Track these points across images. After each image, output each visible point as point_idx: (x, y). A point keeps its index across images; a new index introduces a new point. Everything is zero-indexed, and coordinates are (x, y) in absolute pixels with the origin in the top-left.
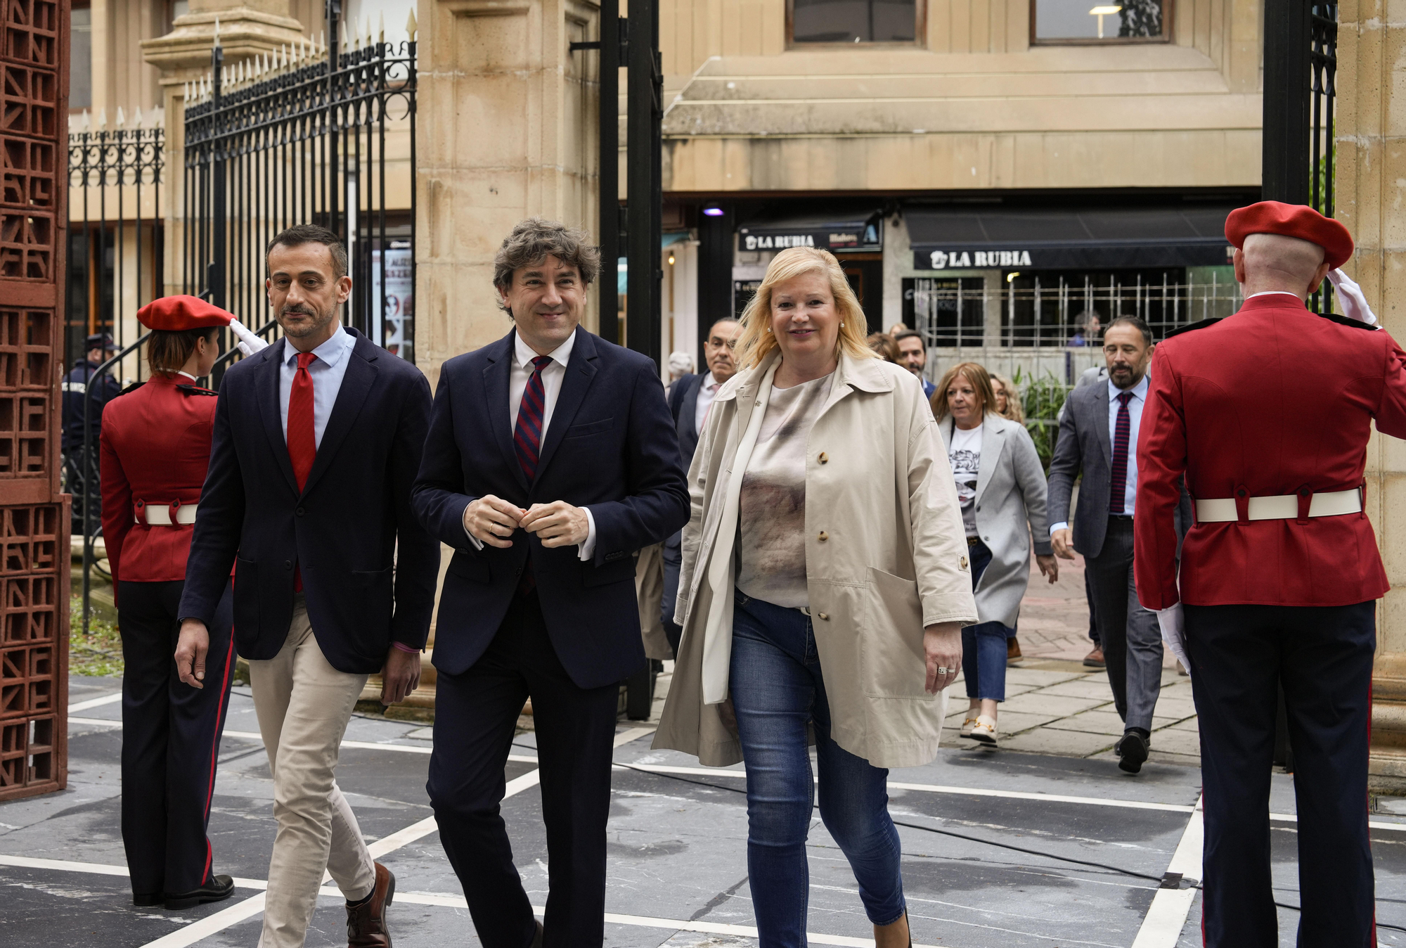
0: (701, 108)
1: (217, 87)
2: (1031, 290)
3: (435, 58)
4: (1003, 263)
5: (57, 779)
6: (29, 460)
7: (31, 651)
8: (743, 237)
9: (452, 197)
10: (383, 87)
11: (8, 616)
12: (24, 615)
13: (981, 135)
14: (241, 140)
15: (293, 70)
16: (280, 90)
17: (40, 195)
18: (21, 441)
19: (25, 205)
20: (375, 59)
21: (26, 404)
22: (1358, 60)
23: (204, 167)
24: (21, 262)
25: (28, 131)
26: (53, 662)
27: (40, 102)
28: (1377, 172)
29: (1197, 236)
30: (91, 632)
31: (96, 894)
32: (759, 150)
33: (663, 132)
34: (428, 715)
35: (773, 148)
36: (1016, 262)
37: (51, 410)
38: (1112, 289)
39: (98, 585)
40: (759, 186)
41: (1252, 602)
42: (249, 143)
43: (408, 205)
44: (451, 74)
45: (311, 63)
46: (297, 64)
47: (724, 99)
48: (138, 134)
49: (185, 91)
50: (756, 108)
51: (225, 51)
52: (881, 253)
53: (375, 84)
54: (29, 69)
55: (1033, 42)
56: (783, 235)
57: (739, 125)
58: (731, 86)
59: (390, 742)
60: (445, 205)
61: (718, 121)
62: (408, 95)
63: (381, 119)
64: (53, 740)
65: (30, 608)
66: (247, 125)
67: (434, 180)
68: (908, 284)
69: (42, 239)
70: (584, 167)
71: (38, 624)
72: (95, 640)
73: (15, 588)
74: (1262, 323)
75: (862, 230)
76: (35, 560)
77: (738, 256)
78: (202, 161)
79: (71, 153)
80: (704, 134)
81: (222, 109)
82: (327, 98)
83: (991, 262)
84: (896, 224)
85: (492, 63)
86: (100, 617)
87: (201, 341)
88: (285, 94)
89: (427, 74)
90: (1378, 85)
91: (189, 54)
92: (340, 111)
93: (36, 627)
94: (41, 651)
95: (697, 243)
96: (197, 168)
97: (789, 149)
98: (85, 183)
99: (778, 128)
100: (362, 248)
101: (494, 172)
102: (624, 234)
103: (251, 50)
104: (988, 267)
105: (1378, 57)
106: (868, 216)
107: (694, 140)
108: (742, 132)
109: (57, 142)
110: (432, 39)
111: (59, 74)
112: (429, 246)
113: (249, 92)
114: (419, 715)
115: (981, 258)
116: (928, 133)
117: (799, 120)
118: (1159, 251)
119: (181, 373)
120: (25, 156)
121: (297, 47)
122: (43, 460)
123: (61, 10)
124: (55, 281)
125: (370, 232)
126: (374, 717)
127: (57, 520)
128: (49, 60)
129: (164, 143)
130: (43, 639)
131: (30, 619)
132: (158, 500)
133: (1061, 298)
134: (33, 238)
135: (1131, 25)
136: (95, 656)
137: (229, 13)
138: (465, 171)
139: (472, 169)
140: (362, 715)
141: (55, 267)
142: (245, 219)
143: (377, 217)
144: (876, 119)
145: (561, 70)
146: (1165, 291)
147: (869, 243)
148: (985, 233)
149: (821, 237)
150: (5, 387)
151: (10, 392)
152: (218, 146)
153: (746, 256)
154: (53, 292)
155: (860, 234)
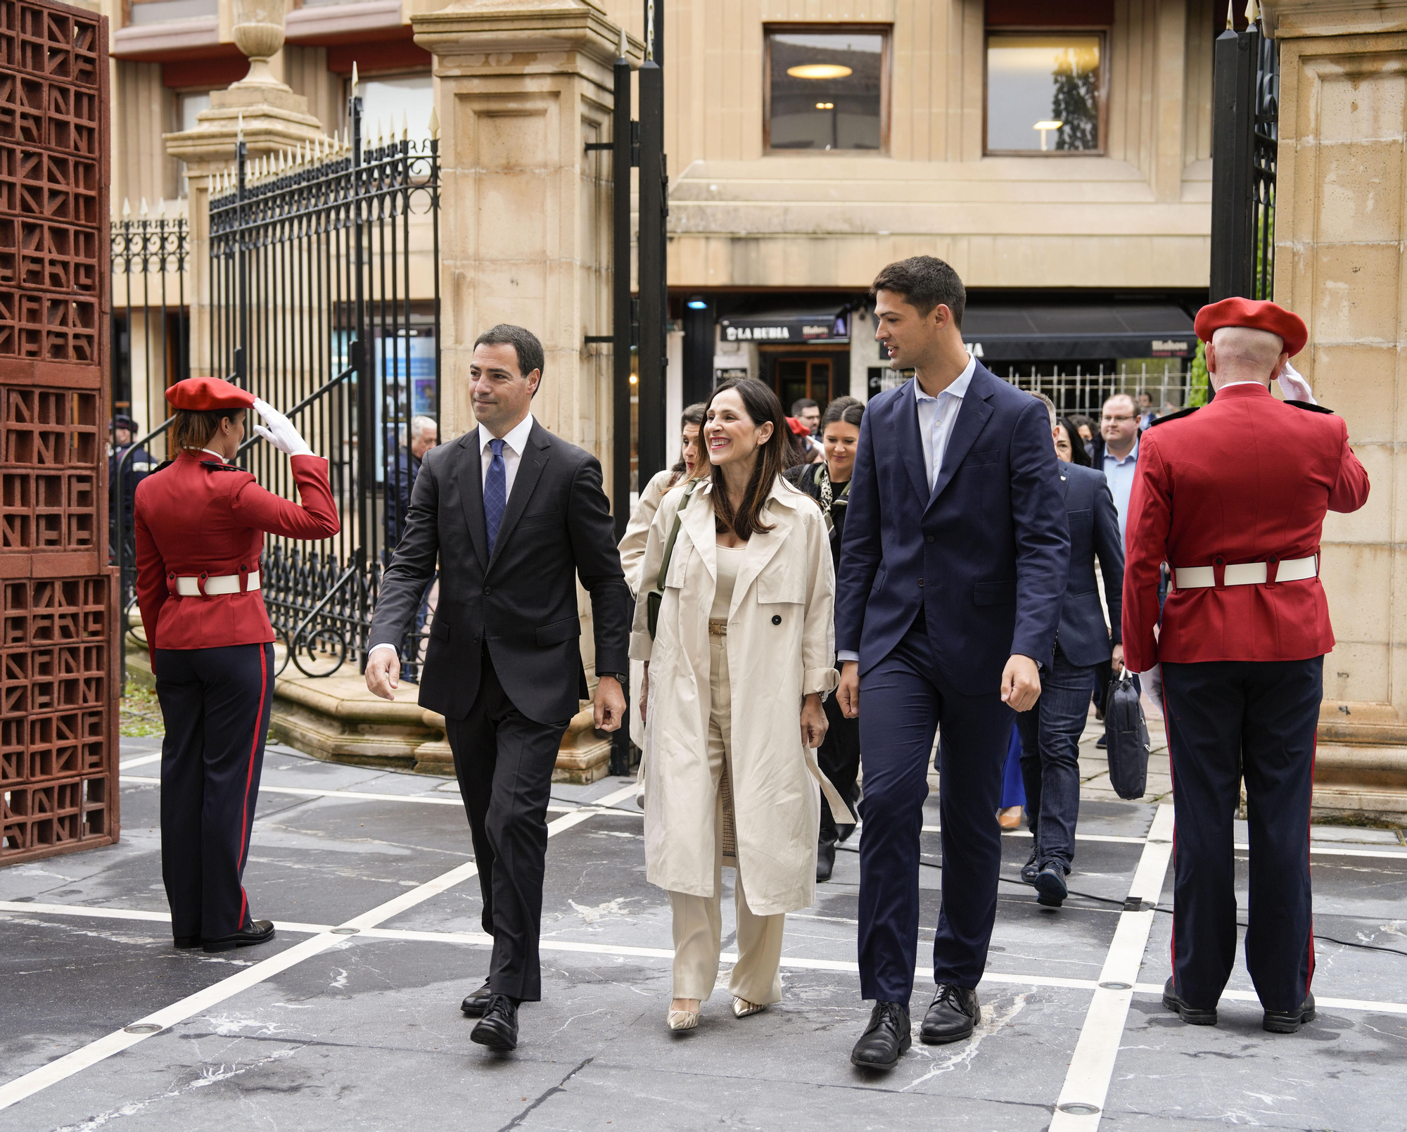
0: (685, 208)
1: (242, 181)
3: (458, 155)
5: (110, 834)
6: (79, 534)
7: (83, 714)
8: (724, 329)
9: (474, 287)
10: (407, 183)
11: (60, 682)
12: (75, 681)
13: (940, 236)
14: (266, 231)
15: (317, 165)
16: (304, 184)
17: (84, 280)
18: (70, 516)
19: (70, 290)
20: (399, 156)
21: (74, 481)
22: (1295, 173)
23: (230, 256)
24: (66, 344)
25: (71, 218)
26: (104, 725)
27: (82, 190)
28: (1310, 275)
30: (127, 695)
31: (159, 940)
32: (739, 248)
35: (752, 246)
37: (98, 487)
38: (1055, 378)
39: (132, 651)
40: (739, 281)
41: (1227, 659)
42: (274, 234)
43: (431, 295)
44: (473, 170)
45: (335, 159)
46: (321, 160)
47: (706, 200)
48: (162, 224)
49: (209, 183)
50: (736, 209)
51: (248, 146)
52: (849, 344)
53: (399, 179)
54: (70, 158)
55: (986, 153)
56: (761, 327)
57: (720, 225)
58: (713, 188)
59: (423, 795)
60: (468, 295)
61: (702, 220)
62: (431, 190)
63: (405, 213)
64: (106, 797)
65: (81, 675)
66: (272, 217)
67: (457, 271)
68: (874, 373)
69: (87, 322)
70: (598, 260)
71: (89, 689)
72: (132, 703)
73: (66, 655)
74: (1238, 411)
75: (832, 323)
76: (86, 629)
77: (720, 346)
78: (228, 251)
79: (113, 241)
81: (246, 201)
82: (352, 192)
84: (862, 318)
85: (513, 161)
86: (136, 681)
87: (225, 422)
88: (309, 188)
89: (450, 170)
90: (1312, 197)
91: (211, 148)
92: (364, 205)
93: (87, 692)
94: (92, 714)
95: (682, 334)
96: (222, 257)
97: (766, 248)
98: (128, 270)
99: (757, 228)
101: (515, 264)
102: (636, 324)
103: (273, 145)
105: (1312, 171)
106: (838, 310)
107: (679, 238)
108: (723, 230)
109: (99, 229)
110: (455, 138)
111: (100, 163)
112: (453, 334)
113: (274, 185)
114: (447, 770)
116: (892, 234)
117: (776, 221)
119: (206, 451)
120: (69, 242)
121: (321, 144)
122: (91, 534)
123: (100, 102)
124: (99, 364)
125: (395, 320)
126: (405, 771)
127: (106, 591)
128: (90, 150)
129: (188, 233)
130: (95, 704)
131: (82, 685)
132: (188, 572)
134: (78, 322)
135: (1067, 139)
136: (134, 718)
137: (251, 109)
138: (487, 263)
139: (493, 261)
140: (392, 770)
141: (100, 350)
142: (271, 306)
144: (845, 221)
145: (577, 169)
146: (1101, 380)
147: (838, 335)
149: (795, 329)
150: (53, 465)
151: (58, 469)
152: (242, 237)
153: (727, 346)
154: (98, 374)
155: (831, 327)
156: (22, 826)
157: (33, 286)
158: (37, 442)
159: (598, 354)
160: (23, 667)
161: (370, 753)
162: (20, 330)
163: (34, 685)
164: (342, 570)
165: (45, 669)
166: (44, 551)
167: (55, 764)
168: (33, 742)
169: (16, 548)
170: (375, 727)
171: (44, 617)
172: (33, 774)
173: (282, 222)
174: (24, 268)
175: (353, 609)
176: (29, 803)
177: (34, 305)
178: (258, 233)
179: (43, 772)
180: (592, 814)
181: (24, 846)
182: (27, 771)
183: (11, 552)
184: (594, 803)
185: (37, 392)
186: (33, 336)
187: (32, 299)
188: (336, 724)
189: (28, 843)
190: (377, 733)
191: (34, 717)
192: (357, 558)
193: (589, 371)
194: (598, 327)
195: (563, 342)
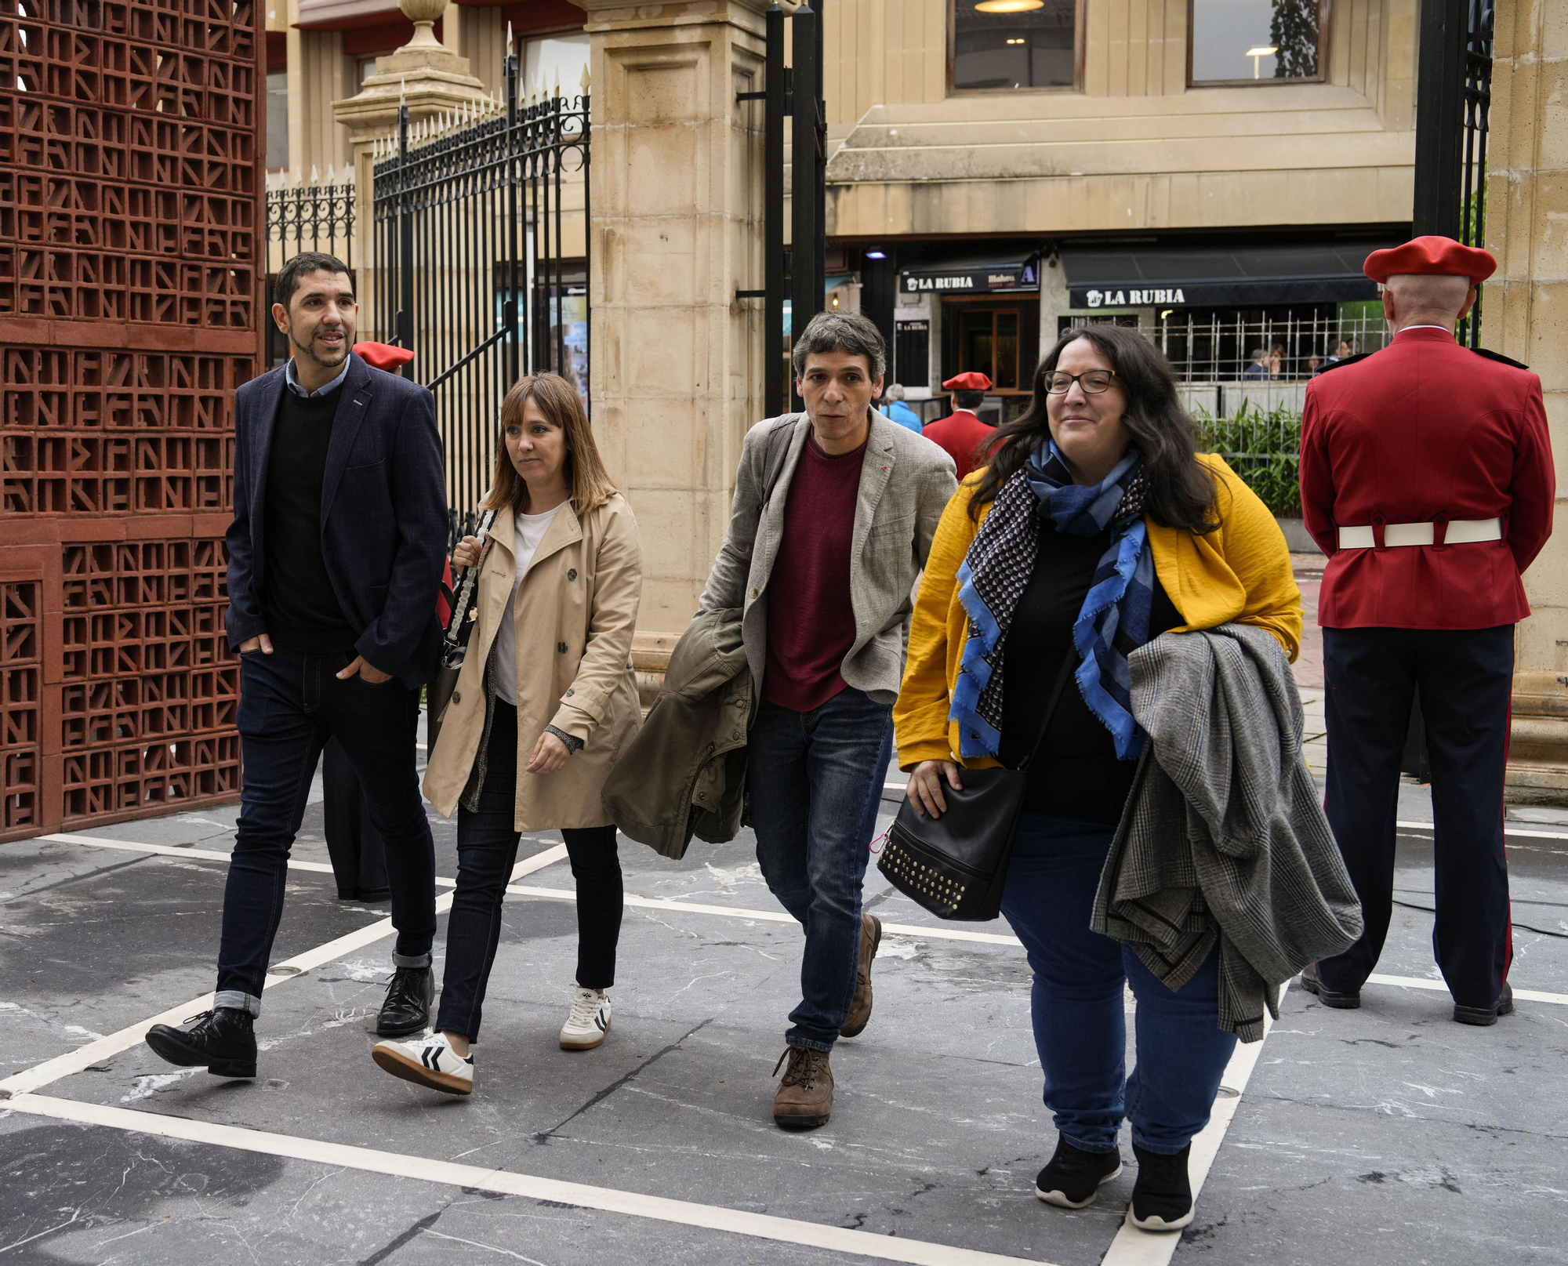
0: (864, 155)
1: (404, 144)
2: (1184, 327)
3: (607, 110)
4: (1157, 301)
8: (904, 280)
9: (624, 244)
10: (558, 140)
13: (1137, 176)
14: (426, 194)
15: (474, 126)
16: (461, 145)
17: (241, 249)
19: (227, 258)
20: (551, 114)
22: (1512, 95)
23: (392, 220)
24: (224, 311)
25: (229, 189)
27: (239, 161)
28: (1527, 205)
29: (1348, 272)
31: (305, 888)
32: (921, 195)
33: (827, 179)
35: (934, 192)
36: (1170, 300)
38: (1263, 324)
40: (920, 229)
41: (1385, 626)
42: (434, 196)
43: (583, 253)
44: (623, 126)
45: (490, 119)
46: (477, 120)
47: (886, 146)
48: (331, 190)
49: (374, 148)
50: (917, 154)
51: (410, 109)
52: (1038, 292)
53: (552, 137)
54: (229, 130)
55: (1190, 85)
56: (943, 277)
57: (900, 171)
58: (893, 132)
60: (618, 252)
61: (881, 167)
62: (582, 147)
63: (557, 171)
66: (432, 180)
67: (607, 228)
68: (1064, 322)
69: (244, 290)
70: (750, 213)
75: (1019, 271)
77: (900, 297)
78: (390, 215)
79: (270, 209)
80: (867, 180)
81: (408, 164)
82: (506, 152)
83: (1145, 300)
84: (1053, 265)
85: (663, 115)
88: (466, 149)
89: (600, 127)
90: (1531, 120)
91: (377, 113)
95: (860, 285)
96: (386, 221)
97: (948, 194)
98: (283, 237)
99: (939, 174)
100: (541, 295)
101: (664, 220)
102: (789, 278)
103: (434, 107)
104: (1143, 305)
105: (1532, 91)
106: (1026, 258)
107: (858, 186)
108: (904, 177)
109: (255, 199)
110: (605, 93)
111: (256, 134)
112: (603, 292)
113: (433, 148)
115: (1135, 297)
116: (1085, 175)
117: (960, 165)
118: (1311, 287)
120: (226, 212)
121: (478, 104)
123: (257, 74)
124: (255, 330)
125: (547, 279)
128: (248, 122)
129: (355, 198)
133: (1213, 334)
134: (235, 290)
135: (1288, 66)
137: (414, 73)
138: (636, 219)
139: (643, 217)
141: (255, 316)
142: (431, 268)
144: (1034, 163)
145: (728, 120)
146: (1315, 326)
147: (1027, 283)
148: (1140, 273)
149: (980, 279)
150: (212, 429)
151: (217, 433)
152: (404, 200)
153: (908, 298)
154: (254, 340)
155: (1019, 275)
156: (186, 776)
157: (194, 255)
158: (197, 406)
159: (751, 309)
160: (185, 624)
162: (182, 299)
163: (195, 641)
165: (206, 625)
166: (204, 512)
167: (216, 717)
168: (195, 696)
169: (179, 509)
171: (205, 575)
172: (195, 727)
173: (441, 184)
174: (185, 239)
176: (193, 754)
177: (195, 274)
179: (205, 724)
181: (188, 795)
182: (190, 723)
183: (173, 513)
185: (197, 357)
186: (194, 304)
187: (192, 268)
189: (192, 793)
191: (196, 672)
193: (741, 326)
194: (750, 281)
195: (712, 298)
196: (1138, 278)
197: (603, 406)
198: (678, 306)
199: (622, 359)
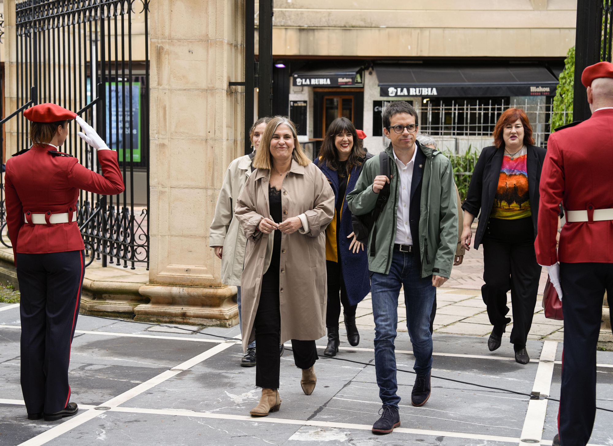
2: (439, 107)
4: (423, 94)
8: (295, 79)
9: (169, 55)
13: (413, 29)
23: (28, 35)
29: (517, 81)
32: (304, 34)
33: (255, 24)
34: (157, 319)
35: (311, 33)
36: (430, 94)
40: (303, 53)
41: (594, 261)
43: (144, 59)
47: (286, 8)
50: (302, 13)
52: (363, 88)
56: (315, 78)
57: (293, 22)
58: (289, 1)
59: (139, 333)
60: (165, 59)
61: (283, 19)
63: (129, 12)
67: (159, 45)
68: (377, 104)
70: (236, 40)
74: (603, 123)
75: (354, 76)
77: (292, 88)
78: (26, 32)
80: (276, 26)
82: (99, 1)
83: (418, 93)
84: (371, 73)
87: (59, 128)
92: (105, 8)
97: (319, 35)
99: (313, 24)
101: (191, 42)
102: (257, 76)
104: (416, 96)
106: (357, 69)
108: (295, 25)
112: (157, 80)
114: (152, 319)
115: (413, 91)
116: (387, 28)
117: (324, 20)
118: (498, 88)
119: (50, 144)
125: (117, 72)
126: (128, 320)
138: (175, 41)
139: (179, 40)
140: (122, 319)
142: (49, 63)
143: (127, 64)
144: (362, 20)
146: (503, 108)
147: (358, 83)
148: (415, 79)
149: (334, 80)
152: (35, 24)
153: (296, 89)
155: (353, 78)
159: (236, 92)
161: (109, 311)
164: (93, 209)
170: (112, 296)
175: (98, 231)
178: (44, 23)
180: (234, 344)
184: (234, 338)
188: (90, 294)
190: (113, 299)
192: (101, 203)
193: (231, 101)
194: (236, 77)
195: (217, 85)
196: (414, 82)
197: (157, 142)
198: (198, 89)
199: (167, 117)
